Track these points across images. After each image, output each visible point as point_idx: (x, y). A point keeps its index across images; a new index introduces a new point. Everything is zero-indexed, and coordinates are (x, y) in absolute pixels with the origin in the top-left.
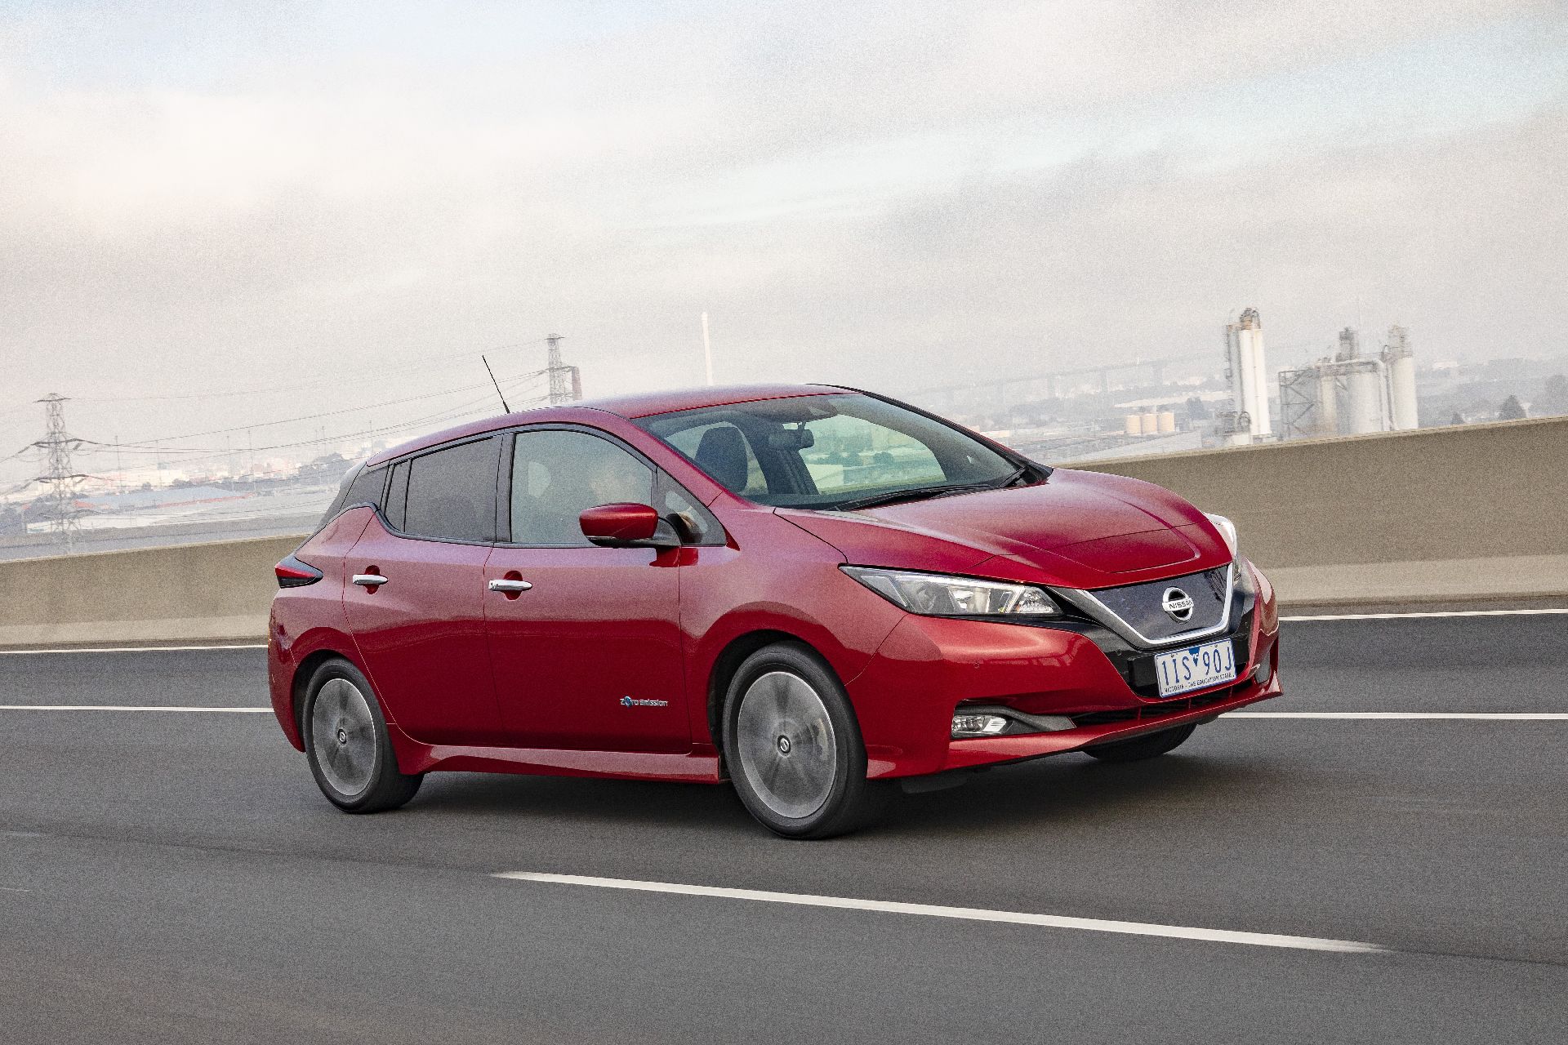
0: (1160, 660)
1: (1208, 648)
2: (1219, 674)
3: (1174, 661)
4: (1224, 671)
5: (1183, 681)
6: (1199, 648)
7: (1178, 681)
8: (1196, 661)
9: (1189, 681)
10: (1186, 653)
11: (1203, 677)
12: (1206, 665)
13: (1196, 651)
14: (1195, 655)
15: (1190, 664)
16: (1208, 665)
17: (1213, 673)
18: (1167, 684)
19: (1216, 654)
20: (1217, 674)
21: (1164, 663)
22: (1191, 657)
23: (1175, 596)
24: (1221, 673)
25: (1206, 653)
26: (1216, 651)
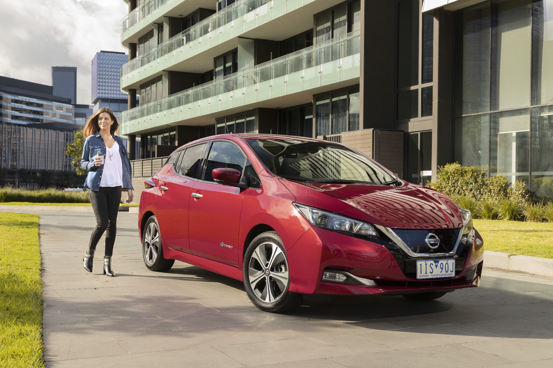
0: (419, 263)
1: (444, 262)
2: (447, 273)
3: (426, 264)
4: (449, 272)
5: (428, 273)
6: (439, 261)
7: (426, 273)
8: (436, 266)
9: (432, 274)
10: (433, 262)
11: (440, 273)
12: (441, 268)
13: (438, 262)
14: (437, 264)
15: (434, 266)
16: (442, 269)
17: (444, 272)
18: (421, 274)
19: (447, 264)
20: (445, 273)
21: (421, 265)
22: (434, 264)
23: (431, 237)
24: (448, 273)
25: (442, 263)
26: (447, 263)
